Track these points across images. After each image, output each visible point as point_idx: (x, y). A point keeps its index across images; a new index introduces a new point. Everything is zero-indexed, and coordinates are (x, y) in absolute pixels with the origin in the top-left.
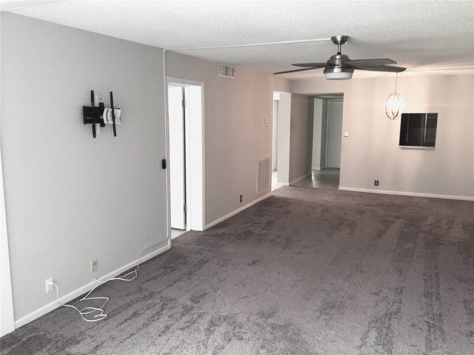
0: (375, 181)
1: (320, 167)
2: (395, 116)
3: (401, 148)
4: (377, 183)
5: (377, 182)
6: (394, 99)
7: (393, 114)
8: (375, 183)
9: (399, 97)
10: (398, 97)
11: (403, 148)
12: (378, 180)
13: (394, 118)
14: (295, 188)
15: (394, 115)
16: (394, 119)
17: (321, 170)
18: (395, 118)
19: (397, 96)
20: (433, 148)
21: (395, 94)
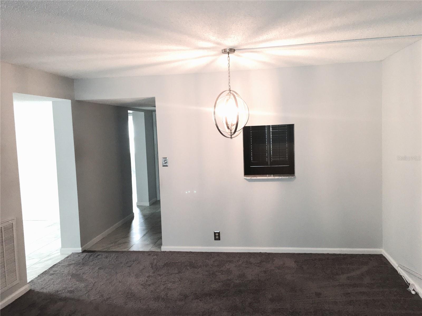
0: (215, 233)
1: (149, 201)
2: (233, 131)
3: (246, 179)
4: (217, 236)
5: (217, 234)
6: (227, 100)
7: (228, 128)
8: (215, 236)
9: (236, 97)
10: (234, 96)
11: (251, 179)
12: (219, 232)
13: (231, 136)
14: (90, 256)
15: (231, 130)
16: (231, 138)
17: (150, 205)
18: (233, 136)
19: (232, 96)
20: (292, 177)
21: (228, 92)
